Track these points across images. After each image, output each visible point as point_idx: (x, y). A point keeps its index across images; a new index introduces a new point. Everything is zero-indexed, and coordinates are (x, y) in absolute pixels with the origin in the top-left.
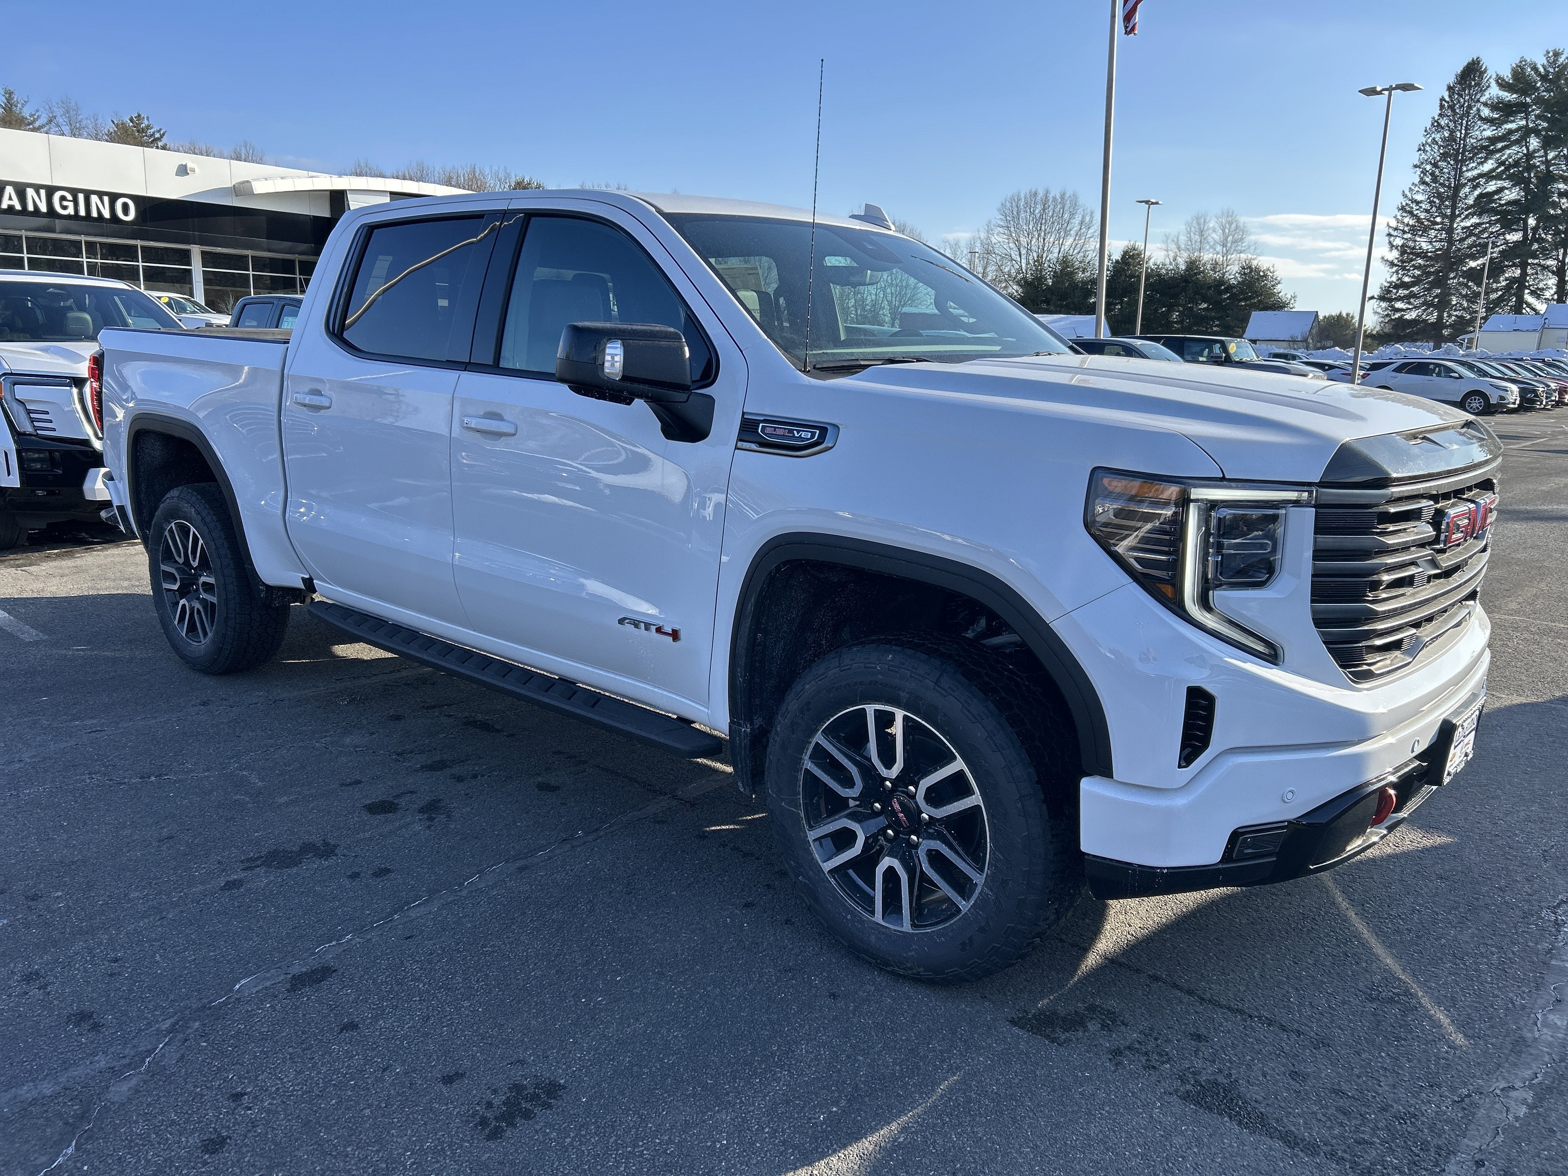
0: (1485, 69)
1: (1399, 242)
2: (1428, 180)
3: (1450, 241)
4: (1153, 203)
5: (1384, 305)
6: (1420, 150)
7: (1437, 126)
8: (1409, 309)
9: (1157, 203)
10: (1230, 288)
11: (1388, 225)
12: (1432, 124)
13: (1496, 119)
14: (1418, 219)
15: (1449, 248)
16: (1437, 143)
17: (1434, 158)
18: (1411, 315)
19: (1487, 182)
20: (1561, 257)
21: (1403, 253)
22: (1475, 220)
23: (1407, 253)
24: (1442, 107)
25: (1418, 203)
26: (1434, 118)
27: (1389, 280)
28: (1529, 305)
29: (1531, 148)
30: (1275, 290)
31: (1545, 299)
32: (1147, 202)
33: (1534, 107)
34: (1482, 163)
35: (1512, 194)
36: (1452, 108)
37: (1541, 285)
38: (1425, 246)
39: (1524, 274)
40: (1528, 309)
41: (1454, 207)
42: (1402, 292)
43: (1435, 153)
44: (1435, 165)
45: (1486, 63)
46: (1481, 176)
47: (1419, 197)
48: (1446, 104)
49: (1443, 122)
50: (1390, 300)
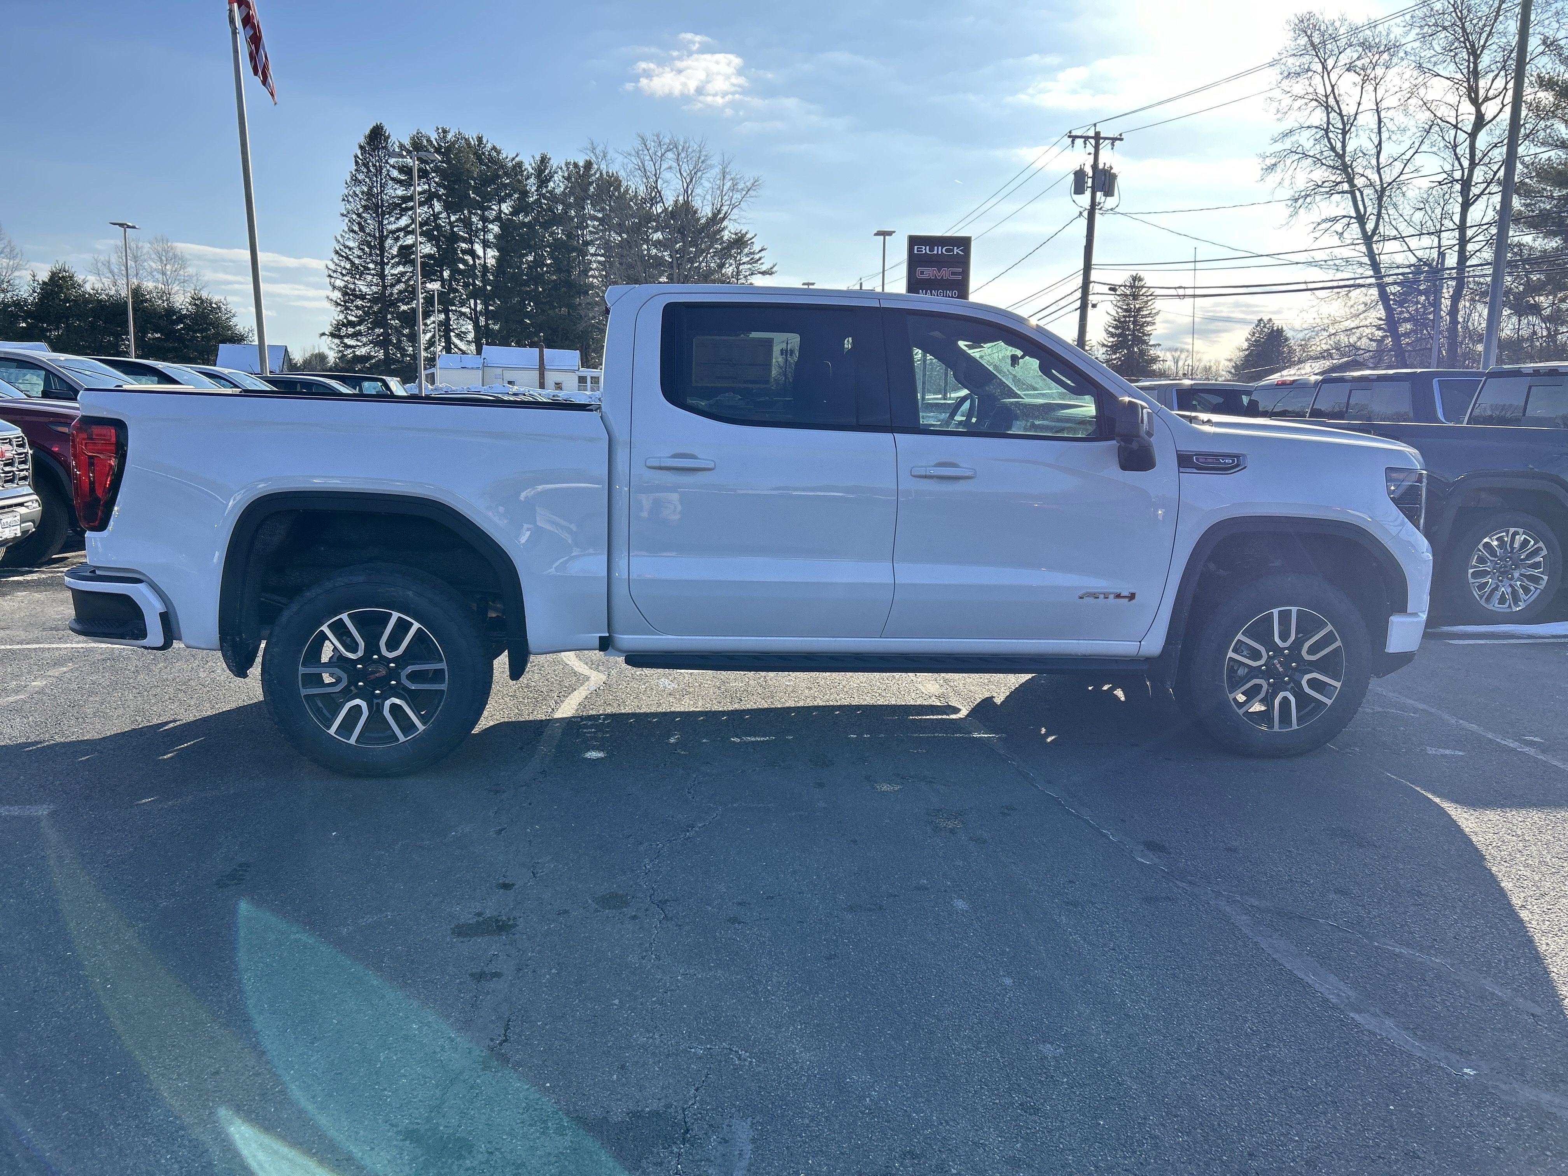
0: (389, 134)
1: (339, 283)
2: (356, 228)
3: (384, 287)
4: (129, 227)
5: (337, 341)
6: (344, 200)
7: (356, 181)
8: (358, 346)
9: (134, 227)
10: (181, 318)
11: (327, 267)
12: (352, 178)
13: (403, 180)
14: (352, 263)
15: (383, 292)
16: (357, 196)
17: (358, 209)
18: (362, 351)
19: (405, 236)
20: (473, 306)
21: (345, 294)
22: (401, 268)
23: (349, 295)
24: (357, 162)
25: (350, 249)
26: (352, 173)
27: (337, 318)
28: (456, 346)
29: (436, 210)
30: (231, 323)
31: (467, 341)
32: (121, 225)
33: (433, 175)
34: (397, 219)
35: (427, 249)
36: (366, 165)
37: (463, 329)
38: (365, 289)
39: (448, 319)
40: (456, 349)
41: (382, 255)
42: (351, 330)
43: (357, 205)
44: (359, 215)
45: (388, 129)
46: (399, 230)
47: (351, 244)
48: (360, 161)
49: (361, 177)
50: (340, 337)
